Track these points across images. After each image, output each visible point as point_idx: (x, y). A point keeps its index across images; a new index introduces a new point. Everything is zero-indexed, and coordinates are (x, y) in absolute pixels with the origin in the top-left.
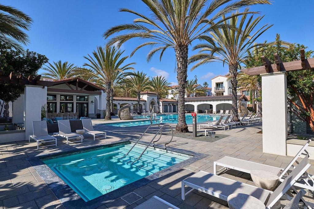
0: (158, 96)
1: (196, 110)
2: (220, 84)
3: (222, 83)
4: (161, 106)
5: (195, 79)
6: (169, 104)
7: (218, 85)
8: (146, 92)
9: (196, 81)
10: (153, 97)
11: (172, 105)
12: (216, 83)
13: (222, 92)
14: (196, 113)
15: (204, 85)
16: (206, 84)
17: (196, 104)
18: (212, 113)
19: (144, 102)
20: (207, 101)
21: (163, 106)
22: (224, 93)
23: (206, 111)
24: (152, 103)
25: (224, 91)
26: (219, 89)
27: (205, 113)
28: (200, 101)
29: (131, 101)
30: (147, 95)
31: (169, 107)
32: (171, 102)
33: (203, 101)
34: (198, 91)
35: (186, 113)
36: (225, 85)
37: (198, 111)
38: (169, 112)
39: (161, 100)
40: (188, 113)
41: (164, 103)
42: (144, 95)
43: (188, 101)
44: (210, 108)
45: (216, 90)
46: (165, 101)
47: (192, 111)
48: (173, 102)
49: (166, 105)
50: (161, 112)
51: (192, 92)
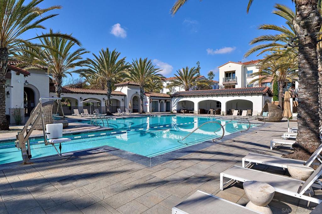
0: (141, 89)
1: (196, 108)
2: (230, 74)
3: (234, 72)
4: (149, 103)
5: (197, 66)
6: (160, 100)
7: (228, 74)
8: (127, 82)
9: (198, 69)
10: (136, 91)
11: (164, 101)
12: (225, 72)
13: (233, 85)
14: (197, 113)
15: (208, 75)
16: (211, 74)
17: (196, 101)
18: (220, 113)
19: (123, 97)
20: (212, 96)
21: (150, 102)
22: (236, 85)
23: (211, 111)
24: (135, 99)
25: (236, 84)
26: (229, 81)
27: (209, 113)
28: (203, 96)
29: (102, 94)
30: (127, 87)
31: (159, 104)
32: (162, 97)
33: (207, 96)
34: (200, 82)
35: (182, 113)
36: (238, 75)
37: (199, 110)
38: (160, 112)
39: (149, 95)
40: (185, 113)
41: (152, 99)
42: (123, 87)
43: (186, 96)
44: (217, 107)
45: (225, 81)
46: (154, 97)
47: (192, 110)
48: (166, 97)
49: (156, 101)
50: (148, 111)
51: (192, 83)
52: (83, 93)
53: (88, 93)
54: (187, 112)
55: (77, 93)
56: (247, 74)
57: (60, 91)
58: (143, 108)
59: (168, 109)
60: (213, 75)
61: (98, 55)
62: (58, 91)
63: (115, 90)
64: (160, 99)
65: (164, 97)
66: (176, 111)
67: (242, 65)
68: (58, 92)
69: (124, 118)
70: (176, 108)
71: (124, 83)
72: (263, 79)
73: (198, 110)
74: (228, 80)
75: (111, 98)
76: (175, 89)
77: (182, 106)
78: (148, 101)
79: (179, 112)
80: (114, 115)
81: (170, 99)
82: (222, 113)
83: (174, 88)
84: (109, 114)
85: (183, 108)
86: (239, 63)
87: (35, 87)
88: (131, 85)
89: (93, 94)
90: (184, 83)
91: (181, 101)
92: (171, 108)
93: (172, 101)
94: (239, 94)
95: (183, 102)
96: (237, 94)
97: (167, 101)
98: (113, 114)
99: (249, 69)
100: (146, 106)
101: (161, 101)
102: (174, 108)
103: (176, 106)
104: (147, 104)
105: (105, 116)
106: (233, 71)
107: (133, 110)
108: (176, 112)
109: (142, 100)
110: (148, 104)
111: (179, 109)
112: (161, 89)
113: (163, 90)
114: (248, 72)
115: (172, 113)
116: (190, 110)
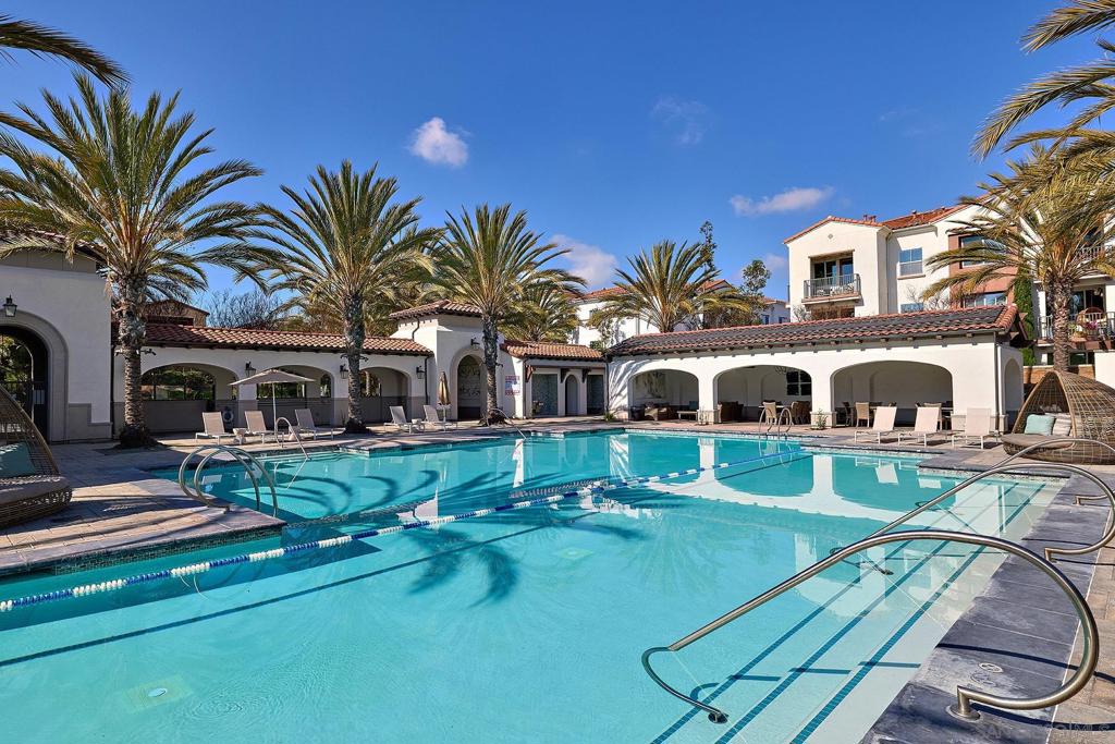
0: (486, 326)
1: (707, 401)
2: (830, 265)
3: (846, 259)
4: (520, 381)
5: (703, 240)
6: (564, 371)
7: (823, 267)
8: (435, 304)
9: (706, 255)
10: (471, 335)
11: (578, 375)
12: (812, 258)
13: (846, 305)
14: (711, 419)
15: (746, 274)
16: (756, 269)
17: (706, 370)
18: (807, 420)
19: (420, 361)
20: (772, 348)
21: (526, 380)
22: (856, 308)
23: (769, 409)
24: (467, 368)
25: (859, 302)
26: (828, 292)
28: (733, 350)
29: (335, 351)
30: (435, 321)
31: (561, 387)
32: (572, 359)
33: (752, 349)
34: (719, 298)
35: (650, 419)
36: (866, 267)
37: (719, 407)
38: (567, 415)
39: (522, 351)
40: (662, 417)
41: (534, 367)
42: (422, 322)
43: (664, 353)
44: (789, 393)
45: (814, 293)
46: (541, 357)
47: (687, 408)
48: (587, 360)
49: (548, 376)
50: (519, 412)
51: (686, 304)
52: (256, 347)
53: (277, 348)
54: (670, 415)
55: (233, 346)
56: (898, 264)
57: (139, 336)
58: (494, 402)
59: (597, 405)
60: (762, 271)
61: (304, 189)
62: (129, 336)
63: (394, 336)
64: (565, 365)
65: (580, 359)
66: (627, 414)
67: (877, 230)
68: (127, 340)
69: (406, 449)
70: (625, 402)
71: (426, 307)
72: (985, 274)
73: (715, 407)
74: (826, 287)
75: (363, 365)
76: (622, 328)
77: (650, 391)
78: (517, 374)
79: (638, 414)
80: (374, 434)
81: (604, 365)
82: (814, 420)
83: (618, 326)
84: (356, 430)
85: (656, 401)
86: (869, 219)
87: (50, 325)
88: (451, 313)
89: (298, 349)
90: (657, 302)
91: (644, 374)
92: (606, 402)
93: (612, 375)
94: (887, 340)
95: (654, 378)
96: (878, 340)
97: (591, 373)
98: (372, 428)
99: (906, 243)
100: (511, 393)
101: (568, 374)
102: (619, 400)
103: (625, 392)
104: (515, 387)
105: (336, 437)
106: (842, 254)
107: (459, 408)
108: (625, 415)
109: (492, 370)
110: (518, 387)
111: (638, 403)
112: (570, 328)
113: (576, 336)
114: (905, 256)
115: (611, 419)
116: (681, 408)
